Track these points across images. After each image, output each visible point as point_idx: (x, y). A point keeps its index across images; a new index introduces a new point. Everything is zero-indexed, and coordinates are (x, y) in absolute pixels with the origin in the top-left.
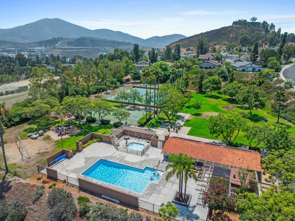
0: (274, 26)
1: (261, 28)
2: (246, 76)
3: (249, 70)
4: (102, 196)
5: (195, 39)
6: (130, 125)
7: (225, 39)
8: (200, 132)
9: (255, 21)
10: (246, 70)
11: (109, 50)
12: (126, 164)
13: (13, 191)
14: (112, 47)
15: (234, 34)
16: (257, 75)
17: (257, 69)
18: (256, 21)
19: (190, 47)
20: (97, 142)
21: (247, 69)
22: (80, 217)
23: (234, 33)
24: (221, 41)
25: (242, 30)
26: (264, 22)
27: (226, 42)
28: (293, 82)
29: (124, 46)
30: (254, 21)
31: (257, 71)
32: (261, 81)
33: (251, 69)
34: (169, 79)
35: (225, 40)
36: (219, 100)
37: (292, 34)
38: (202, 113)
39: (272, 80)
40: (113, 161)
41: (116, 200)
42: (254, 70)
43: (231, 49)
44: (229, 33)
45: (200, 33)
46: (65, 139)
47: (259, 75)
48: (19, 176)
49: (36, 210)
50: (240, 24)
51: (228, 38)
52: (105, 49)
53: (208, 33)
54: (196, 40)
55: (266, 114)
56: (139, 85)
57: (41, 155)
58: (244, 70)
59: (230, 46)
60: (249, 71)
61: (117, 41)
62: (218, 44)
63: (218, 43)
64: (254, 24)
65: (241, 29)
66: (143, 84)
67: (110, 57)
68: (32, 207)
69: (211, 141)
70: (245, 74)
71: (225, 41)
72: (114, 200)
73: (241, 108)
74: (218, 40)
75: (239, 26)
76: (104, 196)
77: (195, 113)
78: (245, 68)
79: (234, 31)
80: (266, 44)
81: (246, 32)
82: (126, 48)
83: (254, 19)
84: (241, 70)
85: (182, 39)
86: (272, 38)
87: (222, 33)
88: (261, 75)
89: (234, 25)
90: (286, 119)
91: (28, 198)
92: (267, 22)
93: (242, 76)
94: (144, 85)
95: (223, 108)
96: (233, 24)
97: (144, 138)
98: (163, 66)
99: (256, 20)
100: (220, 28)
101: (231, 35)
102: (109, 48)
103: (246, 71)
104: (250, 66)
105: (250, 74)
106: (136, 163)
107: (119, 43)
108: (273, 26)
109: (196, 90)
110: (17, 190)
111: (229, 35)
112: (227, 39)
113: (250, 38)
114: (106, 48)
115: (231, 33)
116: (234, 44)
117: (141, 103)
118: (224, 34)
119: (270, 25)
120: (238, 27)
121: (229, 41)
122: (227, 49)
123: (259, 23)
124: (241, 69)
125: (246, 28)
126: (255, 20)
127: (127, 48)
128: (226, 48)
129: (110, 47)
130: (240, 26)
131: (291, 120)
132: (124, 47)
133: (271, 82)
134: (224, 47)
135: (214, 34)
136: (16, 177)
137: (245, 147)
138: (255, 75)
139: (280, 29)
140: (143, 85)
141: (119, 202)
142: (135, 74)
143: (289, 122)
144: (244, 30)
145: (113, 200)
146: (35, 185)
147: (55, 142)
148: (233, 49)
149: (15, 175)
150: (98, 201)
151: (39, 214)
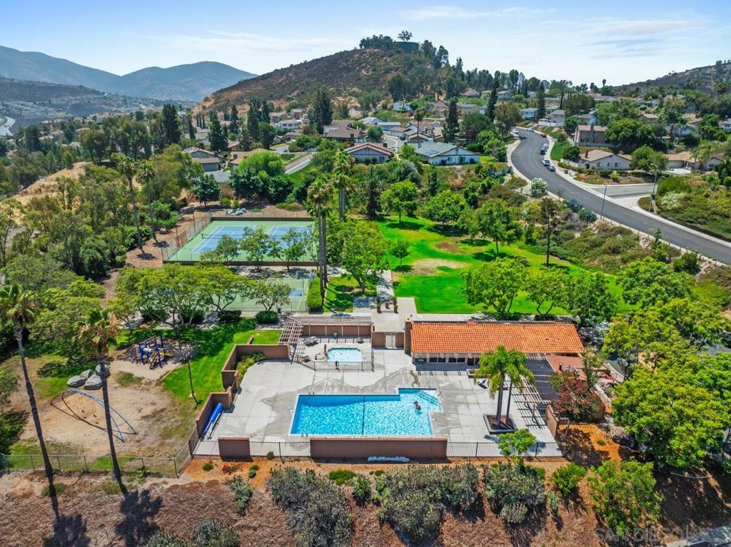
0: (446, 52)
1: (423, 57)
2: (451, 174)
3: (453, 161)
4: (370, 459)
5: (280, 81)
6: (289, 314)
7: (352, 82)
8: (435, 303)
9: (409, 41)
10: (447, 162)
11: (20, 110)
12: (358, 392)
13: (172, 507)
14: (28, 101)
15: (369, 69)
16: (472, 172)
17: (467, 159)
18: (411, 40)
19: (272, 101)
20: (256, 362)
21: (449, 159)
22: (360, 506)
23: (368, 66)
24: (345, 87)
25: (386, 61)
26: (426, 41)
27: (355, 89)
28: (545, 183)
29: (66, 96)
30: (405, 40)
31: (467, 163)
32: (486, 185)
33: (455, 159)
34: (290, 191)
35: (351, 84)
36: (422, 231)
37: (484, 71)
38: (409, 264)
39: (502, 181)
40: (328, 393)
41: (401, 458)
42: (462, 162)
43: (371, 106)
44: (358, 68)
45: (289, 66)
46: (177, 373)
47: (477, 172)
48: (158, 475)
49: (257, 526)
50: (377, 47)
51: (359, 79)
52: (7, 106)
53: (306, 66)
54: (282, 82)
55: (519, 250)
56: (221, 214)
57: (154, 419)
58: (443, 163)
59: (368, 100)
60: (454, 164)
61: (43, 83)
62: (339, 94)
63: (337, 90)
64: (406, 47)
65: (382, 57)
66: (232, 210)
67: (95, 141)
68: (241, 522)
69: (466, 317)
70: (448, 171)
71: (353, 87)
72: (397, 458)
73: (470, 242)
74: (336, 84)
75: (376, 50)
76: (374, 458)
77: (397, 265)
78: (446, 158)
79: (367, 63)
80: (441, 94)
81: (396, 66)
82: (73, 102)
83: (406, 35)
84: (438, 163)
85: (245, 81)
86: (451, 81)
87: (341, 66)
88: (480, 171)
89: (363, 47)
90: (556, 256)
91: (219, 509)
92: (431, 43)
93: (443, 175)
94: (236, 213)
95: (439, 246)
96: (361, 45)
97: (346, 336)
98: (270, 163)
99: (411, 38)
100: (333, 54)
101: (364, 72)
102: (21, 102)
103: (448, 165)
104: (454, 152)
105: (458, 171)
106: (376, 386)
107: (49, 87)
108: (443, 52)
109: (361, 213)
110: (180, 502)
111: (359, 71)
112: (356, 81)
113: (409, 80)
114: (8, 104)
115: (363, 68)
116: (375, 93)
117: (277, 259)
118: (348, 69)
119: (438, 49)
120: (375, 53)
121: (362, 87)
122: (362, 107)
123: (417, 45)
124: (438, 160)
125: (392, 55)
126: (408, 38)
127: (78, 102)
128: (360, 103)
129: (24, 100)
130: (379, 50)
131: (564, 256)
132: (66, 99)
133: (503, 185)
134: (353, 101)
135: (325, 69)
136: (148, 478)
137: (526, 318)
138: (469, 171)
139: (461, 60)
140: (234, 212)
141: (408, 460)
142: (204, 187)
143: (563, 261)
144: (389, 60)
145: (393, 459)
146: (212, 481)
147: (157, 385)
148: (375, 106)
149: (146, 475)
150: (371, 471)
151: (268, 530)
